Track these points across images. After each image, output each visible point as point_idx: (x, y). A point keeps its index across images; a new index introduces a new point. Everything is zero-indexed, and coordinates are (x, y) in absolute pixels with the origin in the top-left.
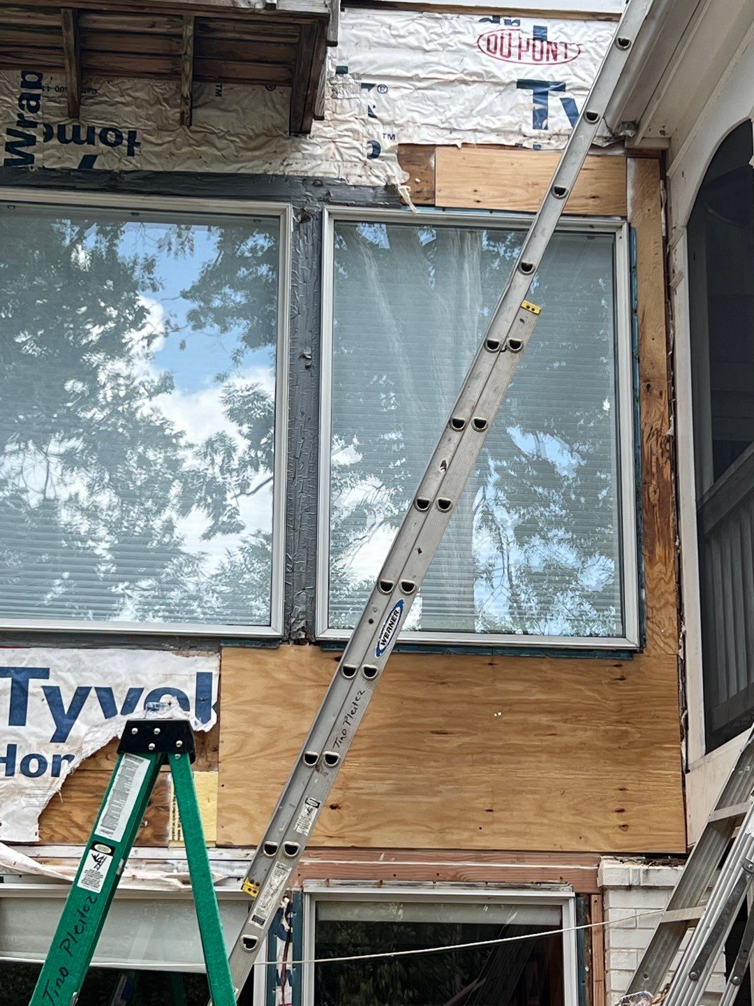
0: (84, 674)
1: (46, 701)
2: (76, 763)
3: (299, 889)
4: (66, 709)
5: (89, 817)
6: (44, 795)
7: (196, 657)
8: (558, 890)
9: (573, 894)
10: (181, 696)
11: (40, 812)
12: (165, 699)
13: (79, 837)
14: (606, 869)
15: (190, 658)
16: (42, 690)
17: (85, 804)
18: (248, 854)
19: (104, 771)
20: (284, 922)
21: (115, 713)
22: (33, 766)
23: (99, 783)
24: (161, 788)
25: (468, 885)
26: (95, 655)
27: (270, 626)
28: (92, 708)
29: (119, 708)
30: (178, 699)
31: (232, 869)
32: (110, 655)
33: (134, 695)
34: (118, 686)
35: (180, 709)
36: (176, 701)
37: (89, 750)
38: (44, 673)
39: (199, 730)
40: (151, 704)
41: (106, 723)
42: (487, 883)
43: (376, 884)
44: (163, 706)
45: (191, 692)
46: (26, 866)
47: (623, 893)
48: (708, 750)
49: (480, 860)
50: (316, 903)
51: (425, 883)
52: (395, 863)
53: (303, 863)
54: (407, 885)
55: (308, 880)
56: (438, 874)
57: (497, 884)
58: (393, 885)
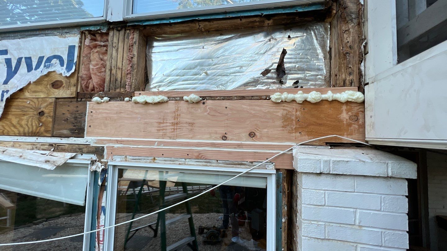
0: (21, 51)
1: (6, 66)
2: (9, 94)
4: (13, 69)
5: (19, 121)
9: (275, 171)
10: (61, 59)
12: (54, 61)
13: (14, 132)
15: (66, 38)
16: (4, 60)
21: (32, 70)
25: (206, 162)
27: (103, 16)
28: (23, 68)
29: (34, 67)
33: (41, 59)
34: (34, 56)
36: (58, 62)
38: (6, 52)
39: (65, 75)
40: (47, 64)
42: (217, 161)
43: (151, 159)
44: (52, 65)
45: (65, 57)
49: (214, 146)
50: (119, 169)
51: (180, 160)
52: (163, 147)
53: (114, 146)
54: (169, 161)
55: (116, 156)
56: (188, 155)
57: (224, 162)
58: (161, 161)
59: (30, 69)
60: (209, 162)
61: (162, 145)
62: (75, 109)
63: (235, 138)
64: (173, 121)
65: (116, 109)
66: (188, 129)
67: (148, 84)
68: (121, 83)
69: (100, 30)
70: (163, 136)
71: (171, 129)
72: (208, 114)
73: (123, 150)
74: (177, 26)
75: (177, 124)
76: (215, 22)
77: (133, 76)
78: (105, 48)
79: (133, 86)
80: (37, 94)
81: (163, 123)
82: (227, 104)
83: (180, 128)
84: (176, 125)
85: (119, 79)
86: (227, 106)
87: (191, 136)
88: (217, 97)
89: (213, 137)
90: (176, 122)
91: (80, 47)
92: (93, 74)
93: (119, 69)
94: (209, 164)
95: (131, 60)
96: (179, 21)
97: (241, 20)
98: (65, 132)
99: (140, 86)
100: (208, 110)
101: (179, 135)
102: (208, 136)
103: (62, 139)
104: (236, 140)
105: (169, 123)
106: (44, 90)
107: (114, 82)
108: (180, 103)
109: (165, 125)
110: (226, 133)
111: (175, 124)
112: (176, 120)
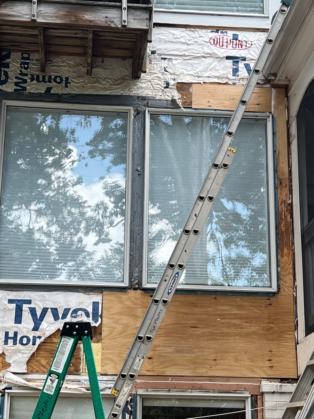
0: (46, 302)
1: (30, 314)
2: (42, 340)
3: (135, 393)
4: (38, 317)
5: (48, 362)
6: (29, 353)
7: (92, 295)
8: (243, 393)
9: (250, 395)
10: (86, 312)
11: (27, 360)
12: (79, 313)
13: (44, 371)
14: (264, 385)
15: (90, 296)
16: (28, 309)
17: (46, 357)
18: (114, 378)
19: (54, 343)
20: (129, 407)
21: (59, 319)
22: (24, 341)
23: (52, 348)
24: (78, 350)
25: (206, 391)
26: (50, 294)
27: (123, 282)
28: (49, 316)
29: (60, 316)
30: (85, 313)
31: (107, 384)
32: (57, 294)
33: (67, 311)
34: (60, 307)
35: (86, 317)
36: (84, 314)
37: (48, 334)
38: (29, 302)
39: (93, 326)
40: (74, 315)
41: (55, 323)
42: (214, 390)
43: (167, 391)
44: (79, 316)
45: (90, 310)
46: (21, 383)
47: (270, 395)
48: (307, 335)
49: (211, 381)
50: (142, 398)
51: (188, 390)
53: (137, 382)
54: (180, 391)
55: (139, 389)
56: (193, 387)
57: (218, 391)
58: (174, 391)
59: (56, 318)
60: (208, 391)
61: (175, 380)
73: (144, 384)
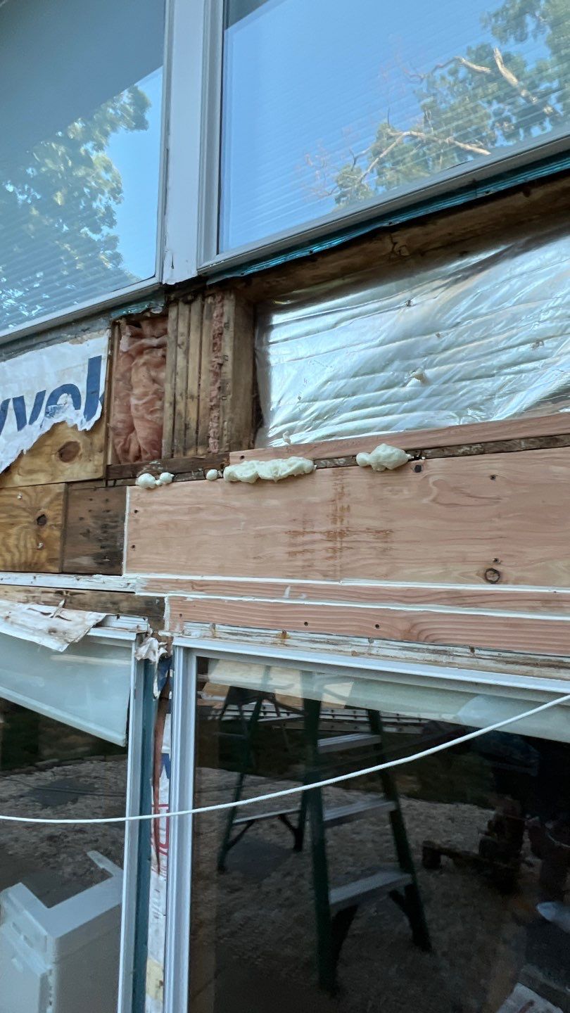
0: (7, 386)
7: (88, 342)
10: (75, 392)
12: (62, 399)
15: (84, 345)
21: (25, 424)
24: (56, 502)
26: (14, 365)
27: (155, 274)
28: (11, 419)
29: (28, 418)
30: (73, 396)
33: (40, 396)
34: (29, 393)
36: (70, 400)
40: (50, 408)
41: (18, 435)
44: (60, 408)
45: (83, 386)
49: (459, 602)
50: (198, 658)
51: (354, 641)
52: (306, 603)
53: (185, 598)
54: (324, 642)
55: (189, 624)
56: (377, 626)
57: (496, 654)
58: (302, 641)
59: (21, 424)
60: (445, 653)
61: (304, 596)
62: (103, 506)
63: (527, 574)
64: (330, 527)
65: (187, 500)
66: (374, 548)
67: (260, 430)
68: (197, 432)
69: (148, 310)
70: (306, 571)
71: (326, 549)
72: (434, 500)
73: (206, 609)
74: (330, 258)
75: (342, 534)
76: (442, 221)
77: (224, 411)
78: (160, 352)
79: (225, 439)
80: (34, 476)
81: (303, 534)
82: (496, 465)
83: (349, 545)
84: (338, 539)
85: (193, 425)
86: (494, 472)
87: (383, 570)
88: (459, 446)
89: (456, 574)
90: (338, 530)
91: (110, 358)
92: (137, 418)
93: (192, 397)
94: (444, 659)
95: (217, 370)
96: (336, 242)
97: (527, 194)
98: (85, 561)
99: (241, 437)
100: (434, 488)
101: (349, 566)
102: (438, 570)
103: (78, 580)
104: (535, 583)
105: (321, 533)
106: (46, 466)
107: (182, 432)
108: (347, 474)
109: (307, 538)
110: (496, 560)
111: (335, 536)
112: (339, 523)
